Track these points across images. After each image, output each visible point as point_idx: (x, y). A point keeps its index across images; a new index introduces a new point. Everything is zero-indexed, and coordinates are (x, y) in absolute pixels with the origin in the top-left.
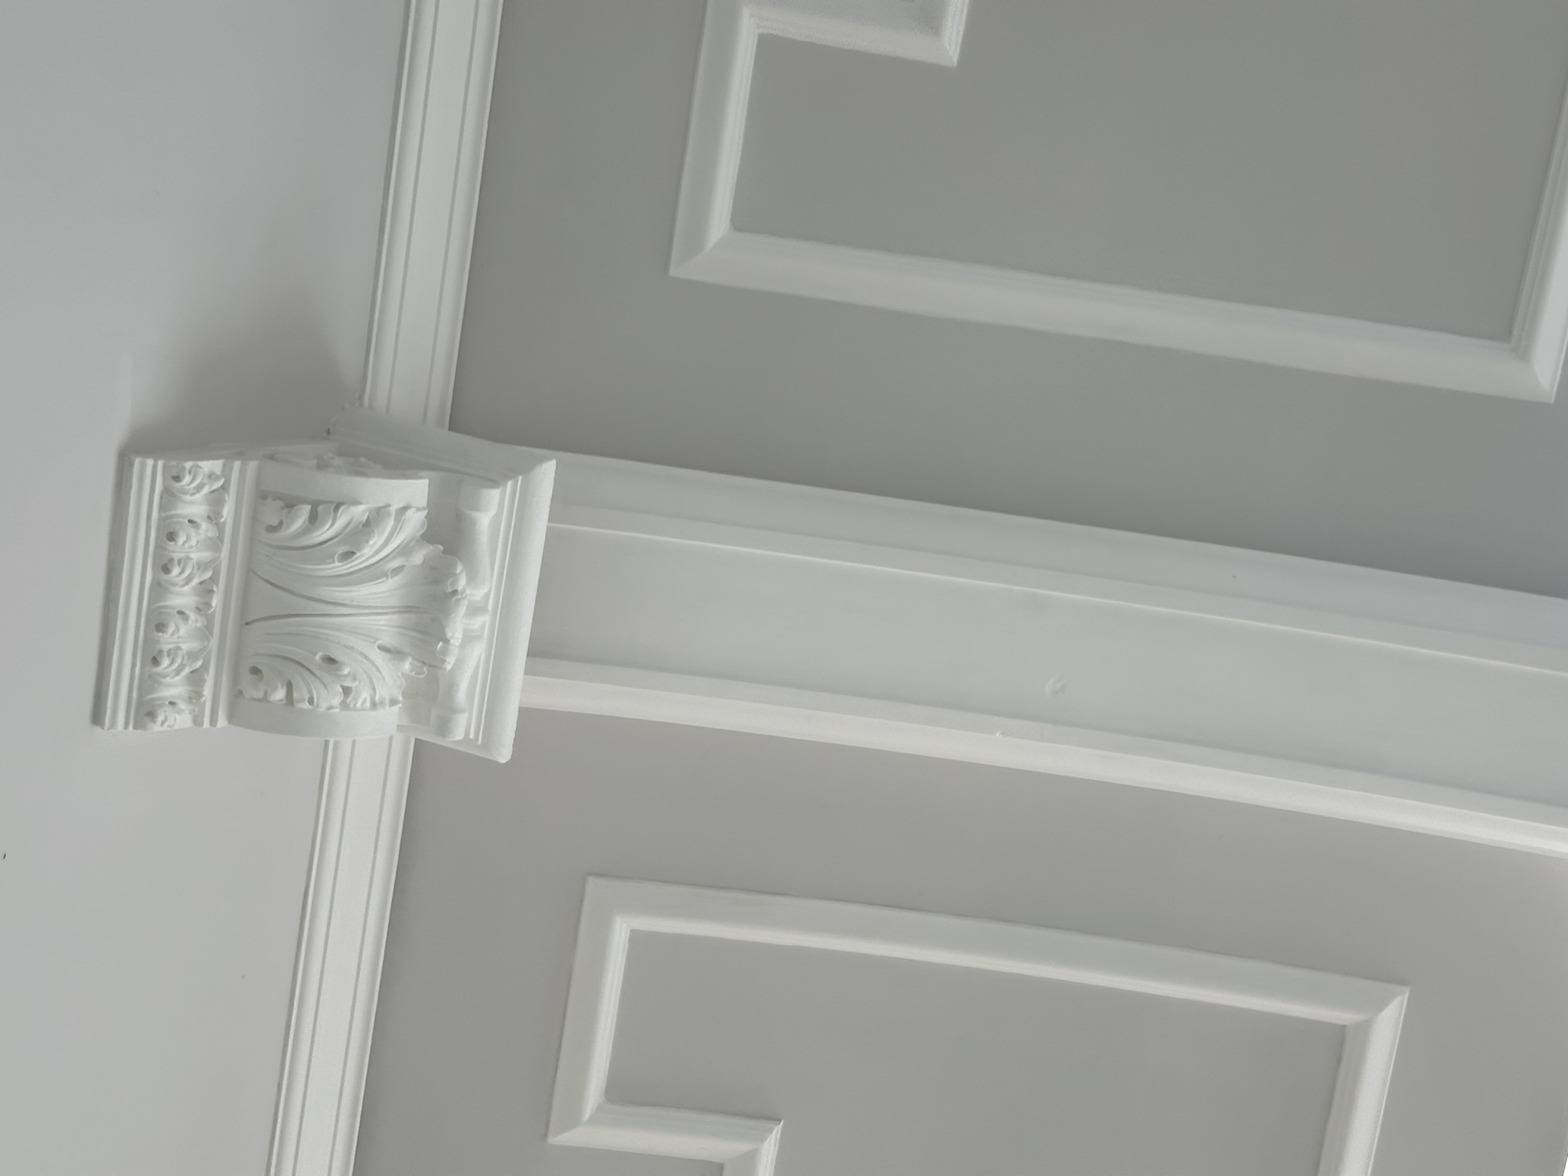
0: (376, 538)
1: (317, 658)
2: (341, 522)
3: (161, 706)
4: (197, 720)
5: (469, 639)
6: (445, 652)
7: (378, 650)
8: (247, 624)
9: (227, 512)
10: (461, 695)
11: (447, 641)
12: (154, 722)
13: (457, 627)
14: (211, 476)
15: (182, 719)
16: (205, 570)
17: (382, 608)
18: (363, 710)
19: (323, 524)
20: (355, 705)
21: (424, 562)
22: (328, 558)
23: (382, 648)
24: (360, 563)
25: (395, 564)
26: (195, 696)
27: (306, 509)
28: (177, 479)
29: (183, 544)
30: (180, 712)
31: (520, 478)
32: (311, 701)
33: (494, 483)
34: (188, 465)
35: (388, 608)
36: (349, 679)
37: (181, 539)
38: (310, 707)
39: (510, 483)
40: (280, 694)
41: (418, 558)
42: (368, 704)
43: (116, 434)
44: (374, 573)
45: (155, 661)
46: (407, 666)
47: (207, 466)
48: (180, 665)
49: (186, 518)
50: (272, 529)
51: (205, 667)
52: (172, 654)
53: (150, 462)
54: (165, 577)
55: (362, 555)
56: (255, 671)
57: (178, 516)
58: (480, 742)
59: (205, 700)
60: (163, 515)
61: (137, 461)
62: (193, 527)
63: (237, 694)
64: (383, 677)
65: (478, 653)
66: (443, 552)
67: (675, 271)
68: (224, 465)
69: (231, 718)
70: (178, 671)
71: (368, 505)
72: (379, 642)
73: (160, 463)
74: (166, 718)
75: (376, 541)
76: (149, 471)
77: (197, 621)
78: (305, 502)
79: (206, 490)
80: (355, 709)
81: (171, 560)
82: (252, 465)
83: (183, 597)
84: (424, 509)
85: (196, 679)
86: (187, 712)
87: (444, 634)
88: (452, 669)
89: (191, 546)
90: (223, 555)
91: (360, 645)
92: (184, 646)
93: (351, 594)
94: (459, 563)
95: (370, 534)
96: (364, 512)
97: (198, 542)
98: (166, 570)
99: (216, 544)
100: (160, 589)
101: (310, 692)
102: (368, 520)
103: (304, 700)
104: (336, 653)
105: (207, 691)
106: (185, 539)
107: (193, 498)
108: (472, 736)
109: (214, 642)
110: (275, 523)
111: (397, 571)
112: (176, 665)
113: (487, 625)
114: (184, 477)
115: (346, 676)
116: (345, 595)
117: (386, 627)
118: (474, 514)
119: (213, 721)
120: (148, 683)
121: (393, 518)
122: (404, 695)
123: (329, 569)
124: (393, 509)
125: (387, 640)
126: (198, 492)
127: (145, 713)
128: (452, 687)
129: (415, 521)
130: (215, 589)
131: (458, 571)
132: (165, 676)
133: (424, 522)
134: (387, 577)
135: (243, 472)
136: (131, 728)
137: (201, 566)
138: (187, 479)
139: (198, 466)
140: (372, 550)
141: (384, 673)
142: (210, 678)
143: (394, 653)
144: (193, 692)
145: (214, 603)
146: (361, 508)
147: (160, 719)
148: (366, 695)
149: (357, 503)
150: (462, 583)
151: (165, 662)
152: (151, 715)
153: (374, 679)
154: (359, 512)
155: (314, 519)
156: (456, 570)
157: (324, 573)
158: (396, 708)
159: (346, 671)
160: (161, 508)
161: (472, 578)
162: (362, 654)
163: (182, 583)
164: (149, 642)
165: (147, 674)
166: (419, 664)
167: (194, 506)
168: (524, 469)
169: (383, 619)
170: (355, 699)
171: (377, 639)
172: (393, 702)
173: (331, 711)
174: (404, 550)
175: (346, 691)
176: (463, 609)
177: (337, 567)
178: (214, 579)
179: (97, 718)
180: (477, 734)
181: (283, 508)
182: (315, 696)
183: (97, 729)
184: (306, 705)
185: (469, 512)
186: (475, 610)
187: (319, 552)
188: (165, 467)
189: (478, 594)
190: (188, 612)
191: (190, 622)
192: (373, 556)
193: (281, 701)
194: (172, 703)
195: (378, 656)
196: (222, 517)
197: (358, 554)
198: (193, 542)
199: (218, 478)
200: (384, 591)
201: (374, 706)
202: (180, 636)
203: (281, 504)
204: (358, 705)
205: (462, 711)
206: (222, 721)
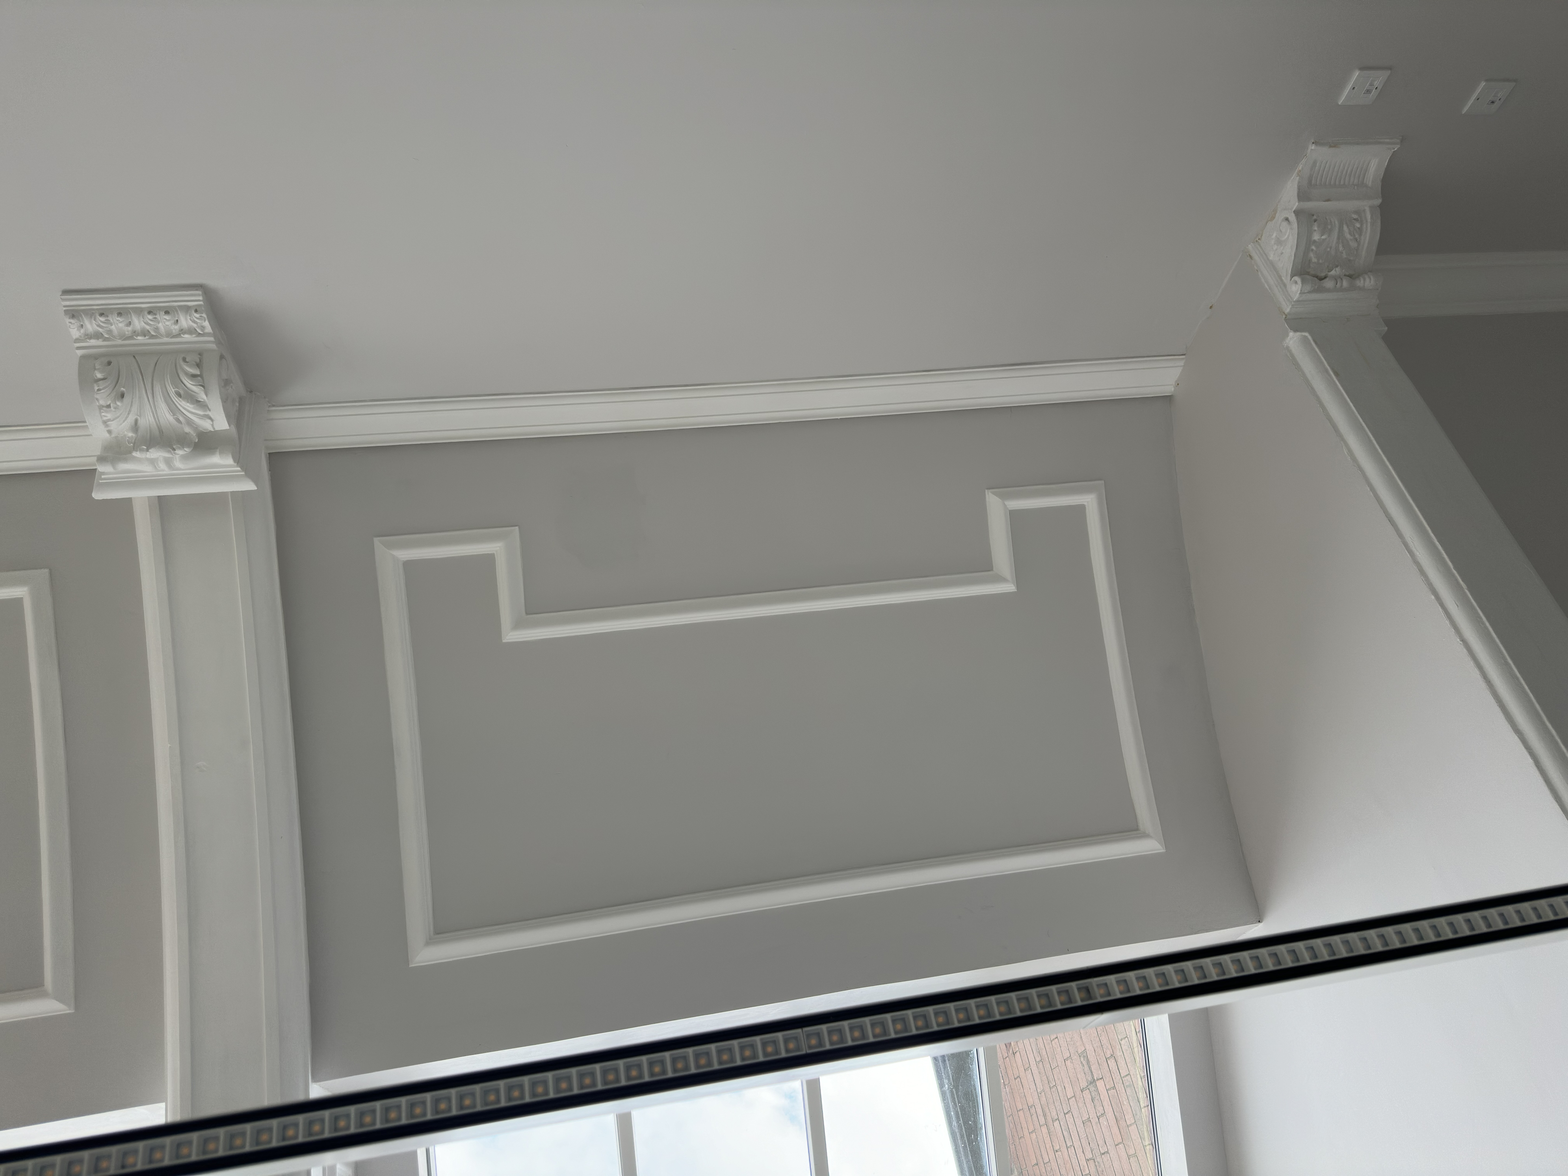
0: (191, 406)
1: (122, 389)
2: (194, 388)
3: (79, 320)
4: (77, 340)
5: (153, 462)
6: (141, 450)
7: (134, 419)
8: (134, 357)
9: (187, 337)
10: (123, 466)
11: (147, 450)
12: (69, 318)
13: (155, 454)
14: (203, 328)
15: (75, 333)
16: (155, 332)
17: (158, 417)
18: (102, 418)
19: (191, 380)
20: (103, 412)
21: (186, 433)
22: (176, 386)
23: (136, 421)
24: (176, 401)
25: (181, 419)
26: (89, 336)
27: (198, 372)
28: (196, 311)
29: (165, 319)
30: (79, 330)
31: (243, 473)
32: (99, 390)
33: (237, 461)
34: (204, 315)
35: (159, 420)
36: (115, 406)
37: (167, 317)
38: (96, 391)
39: (239, 469)
40: (99, 375)
41: (187, 429)
42: (105, 419)
43: (211, 282)
44: (174, 409)
45: (102, 315)
46: (130, 434)
47: (206, 324)
48: (103, 326)
49: (178, 317)
50: (184, 360)
51: (106, 339)
52: (107, 322)
53: (201, 298)
54: (146, 313)
55: (181, 401)
56: (109, 363)
57: (178, 314)
58: (101, 481)
59: (89, 342)
60: (177, 308)
61: (200, 292)
62: (174, 322)
63: (96, 357)
64: (121, 424)
65: (146, 469)
66: (195, 442)
67: (376, 540)
68: (210, 333)
69: (83, 357)
70: (99, 326)
71: (206, 400)
72: (139, 418)
73: (201, 303)
74: (74, 324)
75: (189, 406)
76: (196, 299)
77: (128, 332)
78: (201, 372)
79: (195, 325)
80: (100, 413)
81: (155, 314)
82: (214, 346)
83: (138, 323)
84: (214, 429)
85: (97, 336)
86: (80, 334)
87: (151, 448)
88: (135, 458)
89: (165, 323)
90: (165, 338)
91: (135, 409)
92: (113, 327)
93: (160, 400)
94: (190, 450)
95: (192, 403)
96: (203, 399)
97: (168, 325)
98: (150, 313)
99: (169, 334)
100: (139, 311)
101: (103, 389)
102: (200, 401)
103: (98, 387)
104: (127, 399)
105: (93, 342)
106: (168, 319)
107: (189, 320)
108: (103, 477)
109: (120, 342)
110: (187, 360)
111: (180, 422)
112: (102, 324)
113: (165, 472)
114: (197, 314)
115: (116, 403)
116: (159, 397)
117: (147, 420)
118: (218, 453)
119: (78, 348)
120: (90, 313)
121: (204, 413)
122: (116, 437)
123: (169, 386)
124: (208, 413)
125: (142, 422)
126: (192, 322)
127: (73, 314)
128: (125, 460)
129: (206, 425)
130: (147, 337)
131: (185, 449)
132: (95, 320)
133: (208, 430)
134: (173, 416)
135: (209, 342)
136: (64, 309)
137: (157, 329)
138: (197, 315)
139: (205, 321)
140: (185, 406)
141: (124, 423)
142: (100, 342)
143: (135, 427)
144: (91, 336)
145: (139, 338)
146: (204, 397)
147: (72, 321)
148: (109, 416)
149: (207, 395)
150: (180, 452)
151: (102, 319)
152: (73, 317)
153: (118, 419)
154: (202, 396)
155: (194, 376)
156: (186, 448)
157: (167, 386)
158: (108, 435)
159: (119, 403)
160: (180, 307)
161: (184, 458)
162: (130, 411)
163: (145, 321)
164: (111, 311)
165: (94, 312)
166: (133, 441)
167: (185, 322)
168: (250, 473)
169: (152, 419)
170: (106, 412)
171: (140, 416)
172: (110, 432)
173: (96, 401)
174: (189, 422)
175: (109, 406)
176: (167, 455)
177: (172, 391)
178: (152, 337)
179: (66, 292)
180: (105, 479)
181: (196, 362)
182: (102, 391)
183: (60, 293)
184: (96, 388)
185: (218, 450)
186: (168, 462)
187: (177, 381)
188: (200, 306)
189: (178, 464)
190: (131, 326)
191: (126, 328)
192: (184, 408)
193: (96, 376)
194: (82, 326)
195: (131, 419)
196: (184, 335)
197: (181, 399)
198: (167, 323)
199: (202, 331)
200: (167, 417)
201: (105, 422)
202: (118, 325)
203: (198, 361)
204: (103, 414)
205: (114, 468)
206: (80, 353)
